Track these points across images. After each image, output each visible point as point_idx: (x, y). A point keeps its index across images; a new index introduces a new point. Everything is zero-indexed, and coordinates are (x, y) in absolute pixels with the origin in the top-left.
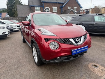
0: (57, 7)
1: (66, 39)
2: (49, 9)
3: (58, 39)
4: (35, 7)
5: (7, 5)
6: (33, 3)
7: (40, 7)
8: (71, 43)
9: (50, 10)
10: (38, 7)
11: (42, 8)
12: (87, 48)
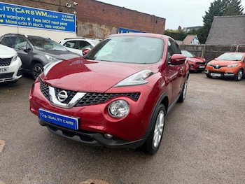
12: (72, 124)
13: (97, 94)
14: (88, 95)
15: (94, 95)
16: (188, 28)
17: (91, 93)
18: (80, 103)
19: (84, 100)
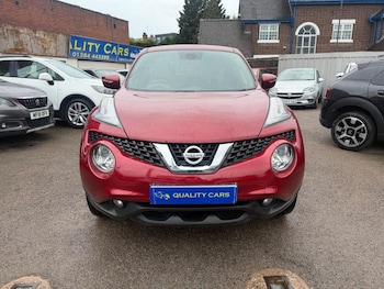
0: (354, 21)
1: (146, 143)
2: (313, 32)
3: (123, 139)
4: (261, 26)
5: (181, 22)
6: (254, 10)
7: (277, 26)
8: (157, 160)
9: (318, 33)
10: (269, 26)
11: (286, 27)
12: (228, 195)
13: (248, 141)
14: (236, 145)
15: (244, 144)
16: (157, 36)
17: (240, 142)
18: (228, 160)
19: (233, 154)
